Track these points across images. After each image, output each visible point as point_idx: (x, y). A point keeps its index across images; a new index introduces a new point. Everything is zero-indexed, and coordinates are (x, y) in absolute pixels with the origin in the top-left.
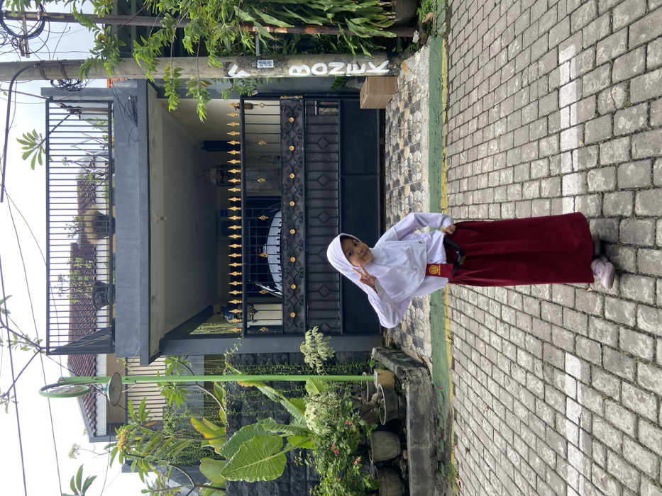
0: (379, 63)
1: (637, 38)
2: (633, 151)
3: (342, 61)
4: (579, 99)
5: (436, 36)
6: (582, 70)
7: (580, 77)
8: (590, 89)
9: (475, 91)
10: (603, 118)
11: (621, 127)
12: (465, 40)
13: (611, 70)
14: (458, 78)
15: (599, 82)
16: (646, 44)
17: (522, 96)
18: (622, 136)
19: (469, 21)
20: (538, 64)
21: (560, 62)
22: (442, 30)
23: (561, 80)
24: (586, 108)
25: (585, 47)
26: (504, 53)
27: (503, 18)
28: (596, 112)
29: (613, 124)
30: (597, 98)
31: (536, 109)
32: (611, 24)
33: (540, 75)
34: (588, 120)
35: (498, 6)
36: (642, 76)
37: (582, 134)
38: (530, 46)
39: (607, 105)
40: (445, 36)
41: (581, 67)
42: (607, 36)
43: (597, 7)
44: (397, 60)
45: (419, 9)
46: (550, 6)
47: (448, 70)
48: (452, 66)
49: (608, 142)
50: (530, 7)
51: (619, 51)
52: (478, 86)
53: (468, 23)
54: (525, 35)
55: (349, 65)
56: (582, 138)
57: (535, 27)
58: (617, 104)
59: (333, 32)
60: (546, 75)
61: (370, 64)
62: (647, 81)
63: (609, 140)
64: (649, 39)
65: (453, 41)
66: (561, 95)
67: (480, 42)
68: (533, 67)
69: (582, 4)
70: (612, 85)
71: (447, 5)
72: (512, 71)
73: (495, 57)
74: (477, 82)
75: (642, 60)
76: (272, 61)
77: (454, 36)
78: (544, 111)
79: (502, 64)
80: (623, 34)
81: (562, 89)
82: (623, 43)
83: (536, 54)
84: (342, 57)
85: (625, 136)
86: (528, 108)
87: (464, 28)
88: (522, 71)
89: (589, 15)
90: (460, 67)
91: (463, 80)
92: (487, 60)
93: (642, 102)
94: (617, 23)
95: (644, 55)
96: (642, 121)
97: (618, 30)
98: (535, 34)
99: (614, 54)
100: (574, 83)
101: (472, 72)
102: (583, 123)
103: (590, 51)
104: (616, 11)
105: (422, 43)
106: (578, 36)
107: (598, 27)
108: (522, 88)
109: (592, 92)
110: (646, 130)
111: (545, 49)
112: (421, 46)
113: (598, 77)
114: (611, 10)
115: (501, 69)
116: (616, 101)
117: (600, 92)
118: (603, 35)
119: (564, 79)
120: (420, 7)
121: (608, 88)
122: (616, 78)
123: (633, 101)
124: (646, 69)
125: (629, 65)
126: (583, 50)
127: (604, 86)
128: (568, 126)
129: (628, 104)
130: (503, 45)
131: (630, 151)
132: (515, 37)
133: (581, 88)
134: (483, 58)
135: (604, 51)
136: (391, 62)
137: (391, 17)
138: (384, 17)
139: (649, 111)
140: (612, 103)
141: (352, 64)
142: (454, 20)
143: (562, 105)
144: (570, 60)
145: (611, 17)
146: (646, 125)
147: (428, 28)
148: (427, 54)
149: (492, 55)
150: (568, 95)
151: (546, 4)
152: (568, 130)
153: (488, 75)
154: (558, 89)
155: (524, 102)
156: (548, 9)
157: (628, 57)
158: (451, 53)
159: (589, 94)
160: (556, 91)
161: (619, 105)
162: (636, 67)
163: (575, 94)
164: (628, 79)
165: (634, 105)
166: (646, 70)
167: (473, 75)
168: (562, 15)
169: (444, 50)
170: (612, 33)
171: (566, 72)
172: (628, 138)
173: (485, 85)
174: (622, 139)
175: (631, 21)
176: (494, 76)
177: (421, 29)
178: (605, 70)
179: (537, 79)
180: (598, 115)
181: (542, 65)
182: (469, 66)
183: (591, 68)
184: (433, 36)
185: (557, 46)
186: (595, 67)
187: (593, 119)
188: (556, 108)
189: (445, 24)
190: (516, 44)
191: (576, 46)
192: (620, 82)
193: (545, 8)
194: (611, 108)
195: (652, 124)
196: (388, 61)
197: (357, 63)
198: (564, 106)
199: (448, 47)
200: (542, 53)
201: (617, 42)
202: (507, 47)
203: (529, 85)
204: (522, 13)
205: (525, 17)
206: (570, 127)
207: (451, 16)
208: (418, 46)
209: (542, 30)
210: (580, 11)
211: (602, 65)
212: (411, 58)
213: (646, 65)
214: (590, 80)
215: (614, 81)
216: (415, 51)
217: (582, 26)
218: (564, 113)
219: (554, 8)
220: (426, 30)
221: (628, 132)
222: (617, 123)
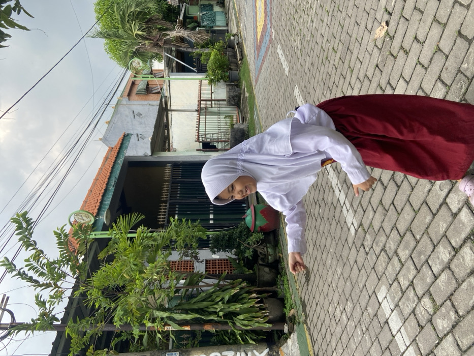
0: (261, 351)
1: (419, 260)
2: (460, 343)
3: (233, 351)
4: (403, 322)
5: (299, 323)
6: (396, 299)
7: (397, 305)
8: (407, 311)
9: (335, 353)
10: (425, 327)
11: (441, 328)
12: (318, 318)
13: (414, 289)
14: (321, 349)
15: (411, 302)
16: (427, 261)
17: (366, 340)
18: (446, 335)
19: (317, 304)
20: (367, 310)
21: (380, 301)
22: (303, 318)
23: (386, 314)
24: (410, 326)
25: (391, 283)
26: (344, 314)
27: (336, 292)
28: (419, 325)
29: (434, 329)
30: (415, 315)
31: (379, 345)
32: (400, 260)
33: (371, 318)
34: (417, 335)
35: (331, 286)
36: (435, 283)
37: (417, 350)
38: (358, 301)
39: (423, 316)
40: (305, 322)
41: (395, 297)
42: (401, 269)
43: (387, 255)
44: (275, 348)
45: (285, 309)
46: (360, 269)
47: (313, 347)
48: (315, 342)
49: (439, 346)
50: (349, 276)
51: (413, 274)
52: (335, 349)
53: (317, 306)
54: (352, 295)
55: (238, 353)
56: (419, 352)
57: (356, 287)
58: (429, 311)
59: (225, 328)
60: (375, 315)
61: (255, 351)
62: (440, 284)
63: (438, 344)
64: (427, 257)
65: (311, 323)
66: (390, 325)
67: (327, 314)
68: (365, 314)
69: (378, 258)
70: (420, 299)
71: (301, 301)
72: (353, 324)
73: (339, 320)
74: (334, 345)
75: (430, 272)
76: (178, 353)
77: (311, 320)
78: (384, 345)
79: (345, 323)
80: (410, 262)
81: (389, 321)
82: (412, 267)
83: (363, 304)
84: (232, 347)
85: (448, 333)
86: (372, 348)
87: (315, 311)
88: (359, 322)
89: (384, 262)
90: (320, 340)
91: (324, 349)
92: (335, 325)
93: (445, 301)
94: (403, 257)
95: (429, 268)
96: (453, 315)
97: (405, 262)
98: (358, 291)
99: (411, 277)
100: (394, 311)
101: (328, 340)
102: (414, 340)
103: (396, 284)
104: (399, 251)
105: (291, 331)
106: (384, 278)
107: (393, 266)
108: (364, 334)
109: (410, 312)
110: (460, 321)
111: (367, 297)
112: (290, 333)
113: (408, 299)
114: (396, 252)
115: (346, 327)
116: (428, 309)
117: (415, 309)
118: (398, 269)
119: (387, 312)
120: (286, 308)
121: (418, 303)
122: (420, 293)
123: (438, 304)
124: (435, 276)
125: (423, 279)
126: (391, 285)
127: (416, 303)
128: (406, 348)
129: (437, 308)
130: (341, 309)
131: (458, 345)
132: (347, 300)
133: (401, 313)
134: (332, 325)
135: (404, 279)
136: (271, 349)
137: (265, 314)
138: (261, 315)
139: (453, 306)
140: (426, 312)
141: (240, 352)
142: (308, 309)
143: (394, 333)
144: (386, 297)
145: (398, 256)
146: (458, 318)
147: (293, 320)
148: (296, 338)
149: (337, 320)
150: (395, 323)
151: (357, 269)
152: (407, 351)
153: (339, 336)
154: (387, 322)
155: (369, 345)
156: (360, 271)
157: (420, 275)
158: (311, 332)
159: (408, 315)
160: (386, 324)
161: (431, 311)
162: (428, 279)
163: (399, 319)
164: (428, 290)
165: (441, 306)
166: (436, 278)
167: (330, 342)
168: (369, 270)
169: (307, 332)
170: (403, 265)
171: (387, 306)
172: (450, 334)
173: (340, 345)
174: (447, 338)
175: (410, 252)
176: (343, 335)
177: (288, 322)
178: (410, 291)
179: (371, 322)
180: (422, 327)
181: (370, 310)
182: (325, 337)
183: (401, 295)
184: (297, 324)
185: (374, 292)
186: (403, 293)
187: (419, 333)
188: (392, 337)
189: (303, 313)
190: (349, 304)
191: (386, 285)
192: (424, 294)
193: (358, 271)
194: (427, 317)
195: (461, 314)
196: (268, 349)
197: (245, 351)
198: (396, 333)
199: (309, 329)
200: (366, 301)
201: (408, 270)
202: (345, 309)
203: (367, 329)
204: (345, 282)
205: (348, 283)
206: (407, 347)
207: (306, 306)
208: (288, 335)
209: (361, 286)
210: (379, 262)
211: (407, 289)
212: (285, 345)
213: (434, 274)
214: (404, 303)
215: (420, 296)
216: (287, 339)
217: (383, 271)
218: (398, 338)
219: (363, 268)
220: (292, 321)
221: (448, 329)
222: (437, 326)
